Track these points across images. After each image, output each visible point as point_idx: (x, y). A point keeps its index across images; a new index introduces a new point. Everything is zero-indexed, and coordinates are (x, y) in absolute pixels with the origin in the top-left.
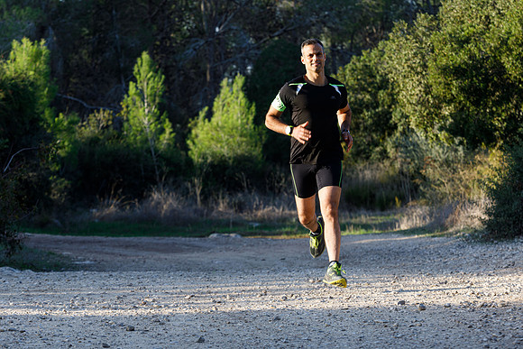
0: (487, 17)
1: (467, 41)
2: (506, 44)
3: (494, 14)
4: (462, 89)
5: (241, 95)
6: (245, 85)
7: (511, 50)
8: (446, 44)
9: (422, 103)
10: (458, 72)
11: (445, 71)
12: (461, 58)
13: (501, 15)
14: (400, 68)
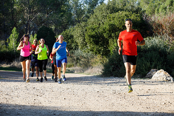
3: (101, 23)
13: (103, 23)
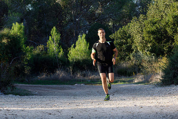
0: (162, 15)
1: (156, 23)
2: (168, 24)
4: (154, 38)
5: (85, 40)
6: (86, 37)
7: (169, 26)
8: (149, 24)
9: (141, 43)
10: (153, 33)
11: (148, 32)
12: (154, 28)
13: (166, 15)
14: (135, 32)
